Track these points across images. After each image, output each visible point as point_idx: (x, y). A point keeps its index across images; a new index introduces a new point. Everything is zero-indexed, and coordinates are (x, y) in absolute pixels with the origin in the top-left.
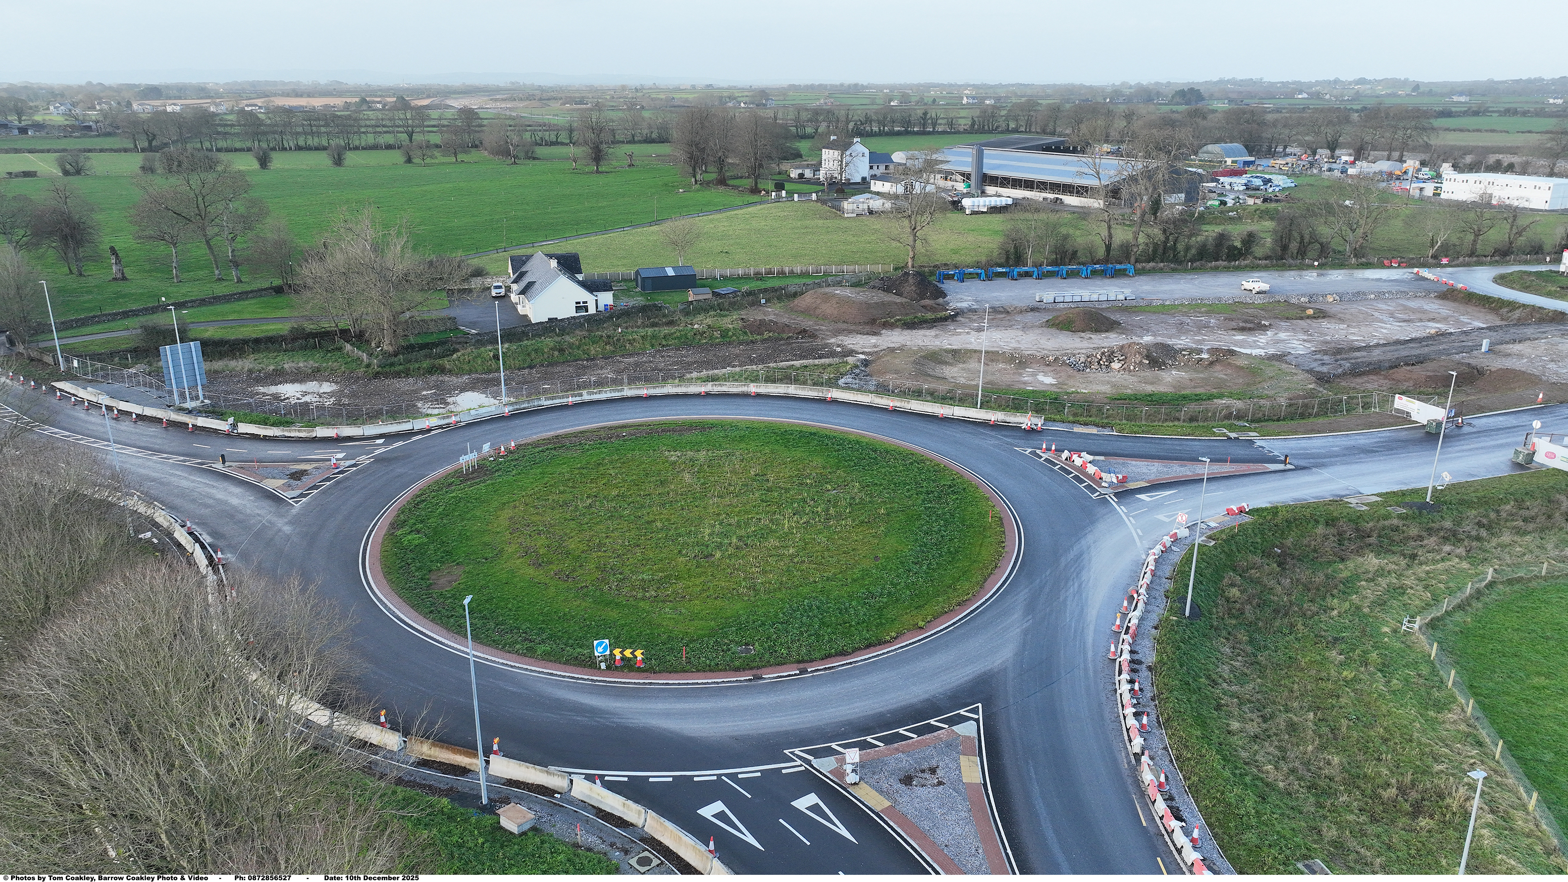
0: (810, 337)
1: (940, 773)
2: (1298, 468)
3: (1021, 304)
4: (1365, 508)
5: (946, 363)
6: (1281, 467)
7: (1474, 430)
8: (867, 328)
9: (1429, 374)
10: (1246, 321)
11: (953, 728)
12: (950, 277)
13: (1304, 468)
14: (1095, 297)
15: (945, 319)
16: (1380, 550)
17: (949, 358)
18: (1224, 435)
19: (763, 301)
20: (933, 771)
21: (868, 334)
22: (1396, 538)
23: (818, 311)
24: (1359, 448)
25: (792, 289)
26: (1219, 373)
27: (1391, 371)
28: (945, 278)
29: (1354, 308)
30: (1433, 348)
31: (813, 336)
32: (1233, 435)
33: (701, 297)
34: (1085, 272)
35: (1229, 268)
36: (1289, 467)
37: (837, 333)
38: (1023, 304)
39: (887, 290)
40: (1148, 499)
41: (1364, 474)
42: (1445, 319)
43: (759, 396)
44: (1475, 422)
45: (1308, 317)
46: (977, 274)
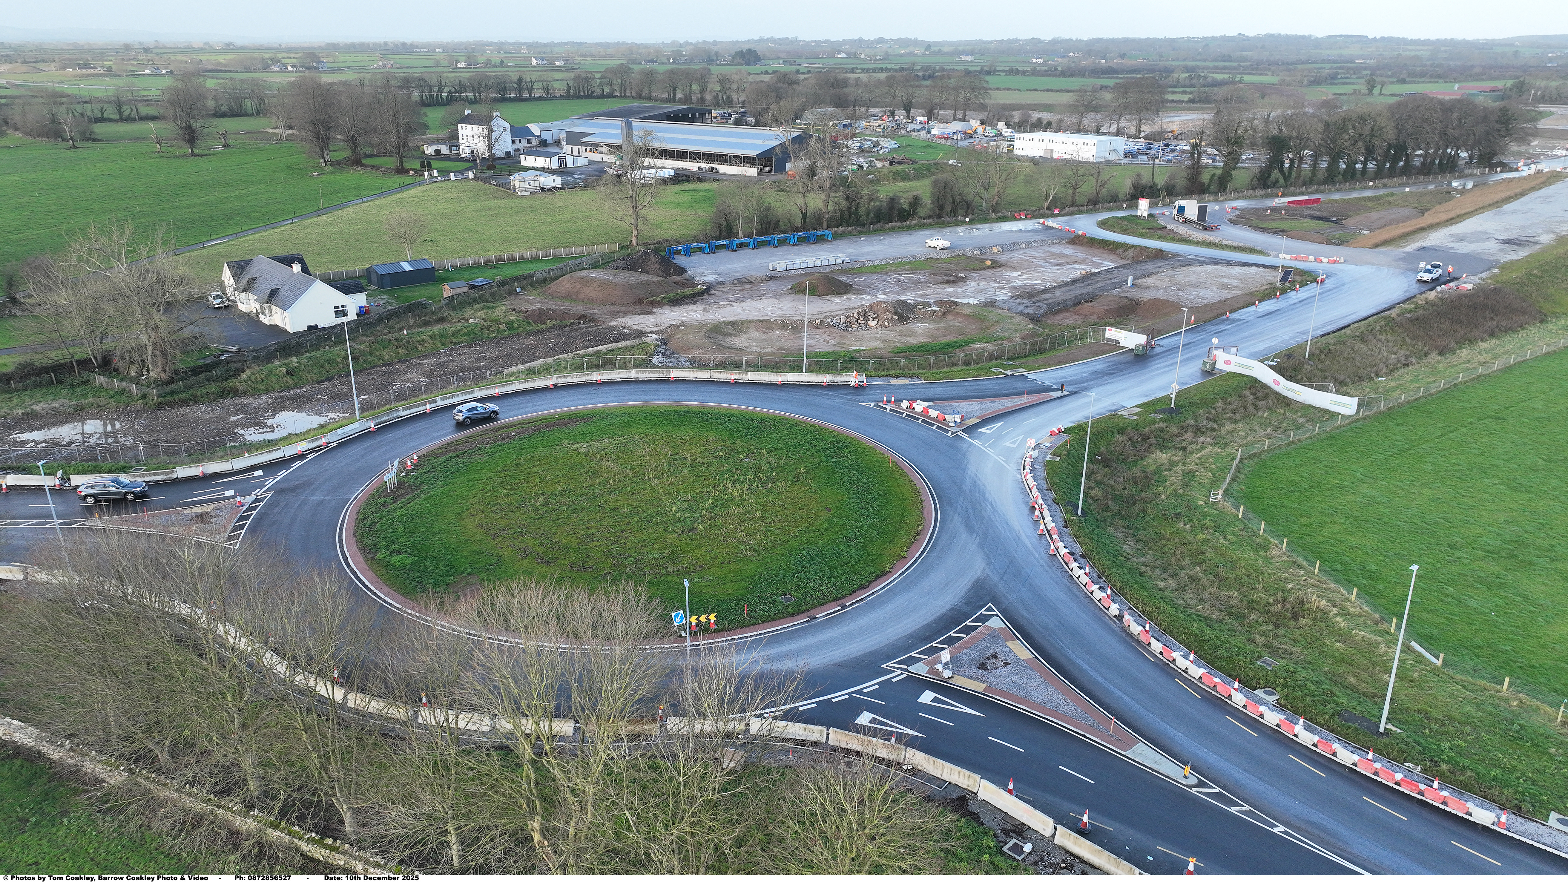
0: (590, 321)
1: (1001, 657)
2: (1072, 393)
3: (758, 275)
4: (1135, 418)
5: (731, 335)
6: (1059, 394)
7: (1165, 349)
8: (638, 309)
9: (1106, 308)
10: (946, 275)
11: (987, 624)
12: (678, 252)
13: (1075, 393)
14: (818, 263)
15: (702, 293)
16: (1163, 447)
17: (730, 329)
18: (1001, 373)
19: (518, 290)
20: (995, 656)
21: (642, 314)
22: (1166, 437)
23: (581, 296)
24: (1100, 373)
25: (540, 275)
26: (953, 321)
27: (1077, 308)
28: (675, 254)
29: (1016, 256)
30: (1094, 286)
31: (593, 320)
32: (1008, 372)
33: (458, 291)
34: (792, 240)
35: (903, 228)
36: (1065, 393)
37: (614, 315)
38: (761, 274)
39: (632, 268)
40: (989, 432)
41: (1116, 393)
42: (1083, 262)
43: (604, 383)
44: (1161, 343)
45: (989, 267)
46: (700, 248)
